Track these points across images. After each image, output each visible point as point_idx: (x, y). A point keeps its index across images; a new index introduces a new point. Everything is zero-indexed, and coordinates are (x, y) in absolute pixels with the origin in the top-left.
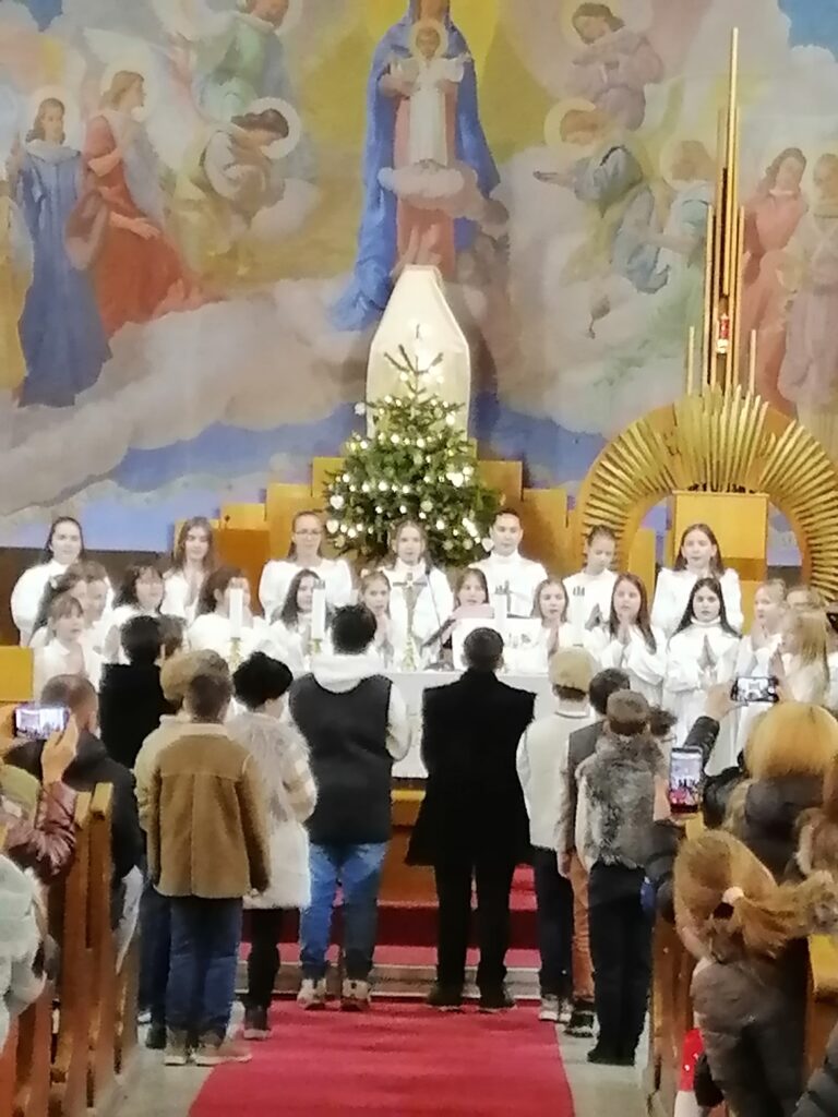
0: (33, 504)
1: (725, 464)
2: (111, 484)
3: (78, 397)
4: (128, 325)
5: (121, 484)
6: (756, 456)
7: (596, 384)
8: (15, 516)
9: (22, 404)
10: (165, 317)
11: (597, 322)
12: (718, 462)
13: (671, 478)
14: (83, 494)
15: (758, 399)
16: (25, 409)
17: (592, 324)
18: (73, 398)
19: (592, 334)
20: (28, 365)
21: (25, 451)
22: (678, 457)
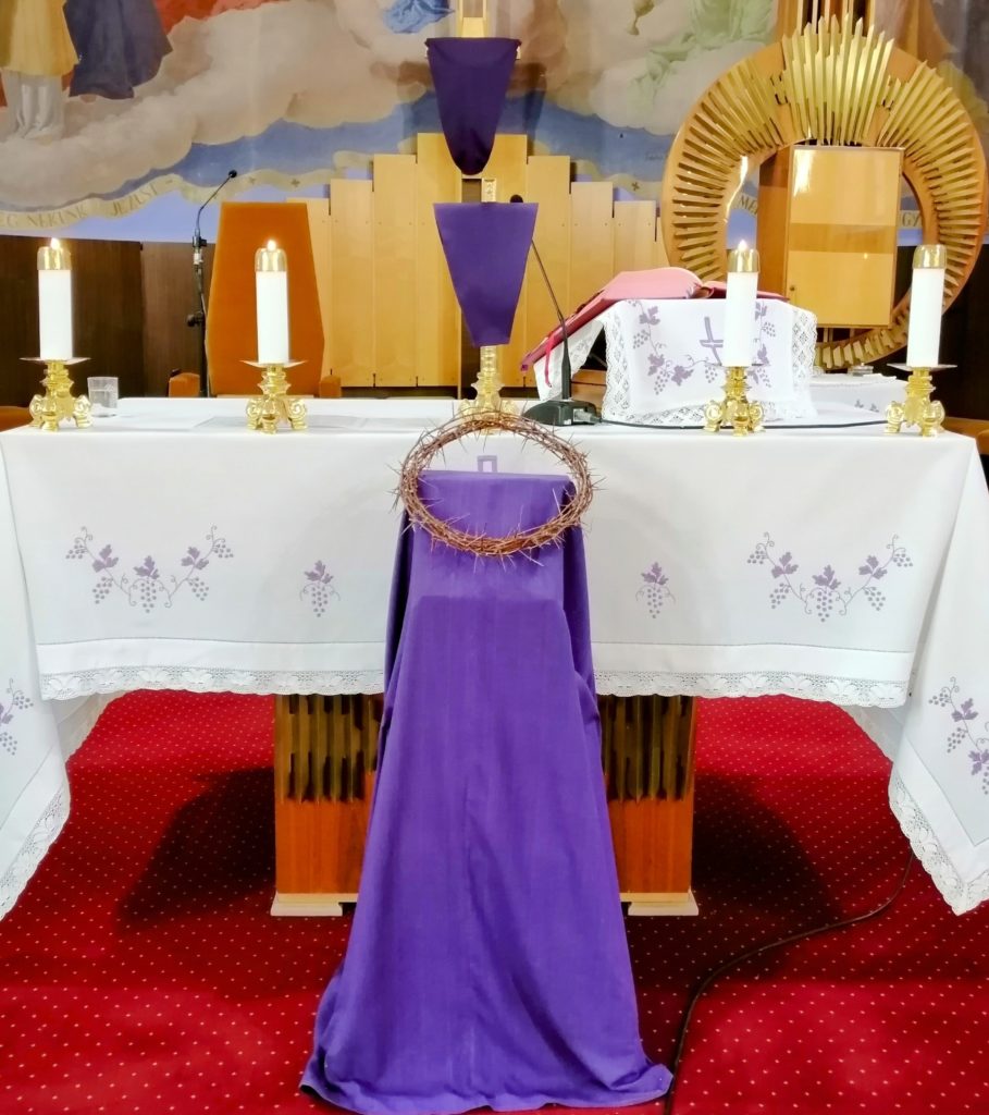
0: (91, 196)
1: (841, 115)
2: (176, 178)
3: (137, 90)
4: (187, 19)
5: (186, 177)
6: (877, 105)
7: (639, 80)
8: (72, 208)
9: (72, 94)
10: (224, 14)
11: (639, 19)
12: (833, 114)
13: (778, 133)
14: (146, 187)
15: (882, 35)
16: (78, 99)
17: (636, 21)
18: (130, 89)
19: (636, 32)
20: (78, 53)
21: (81, 141)
22: (786, 107)
